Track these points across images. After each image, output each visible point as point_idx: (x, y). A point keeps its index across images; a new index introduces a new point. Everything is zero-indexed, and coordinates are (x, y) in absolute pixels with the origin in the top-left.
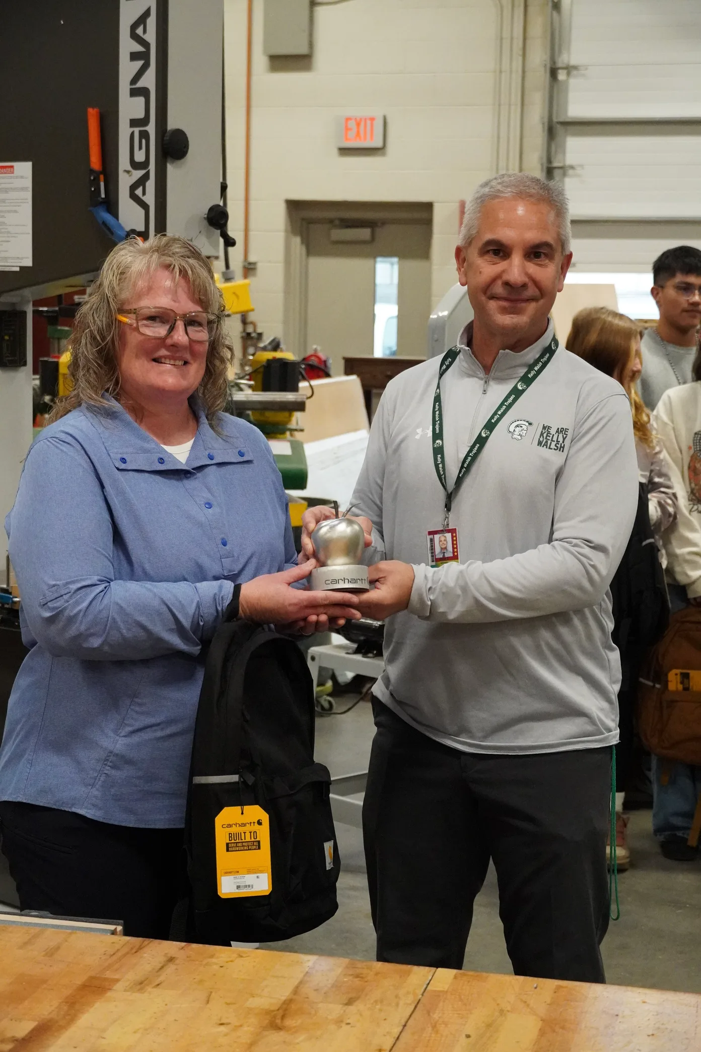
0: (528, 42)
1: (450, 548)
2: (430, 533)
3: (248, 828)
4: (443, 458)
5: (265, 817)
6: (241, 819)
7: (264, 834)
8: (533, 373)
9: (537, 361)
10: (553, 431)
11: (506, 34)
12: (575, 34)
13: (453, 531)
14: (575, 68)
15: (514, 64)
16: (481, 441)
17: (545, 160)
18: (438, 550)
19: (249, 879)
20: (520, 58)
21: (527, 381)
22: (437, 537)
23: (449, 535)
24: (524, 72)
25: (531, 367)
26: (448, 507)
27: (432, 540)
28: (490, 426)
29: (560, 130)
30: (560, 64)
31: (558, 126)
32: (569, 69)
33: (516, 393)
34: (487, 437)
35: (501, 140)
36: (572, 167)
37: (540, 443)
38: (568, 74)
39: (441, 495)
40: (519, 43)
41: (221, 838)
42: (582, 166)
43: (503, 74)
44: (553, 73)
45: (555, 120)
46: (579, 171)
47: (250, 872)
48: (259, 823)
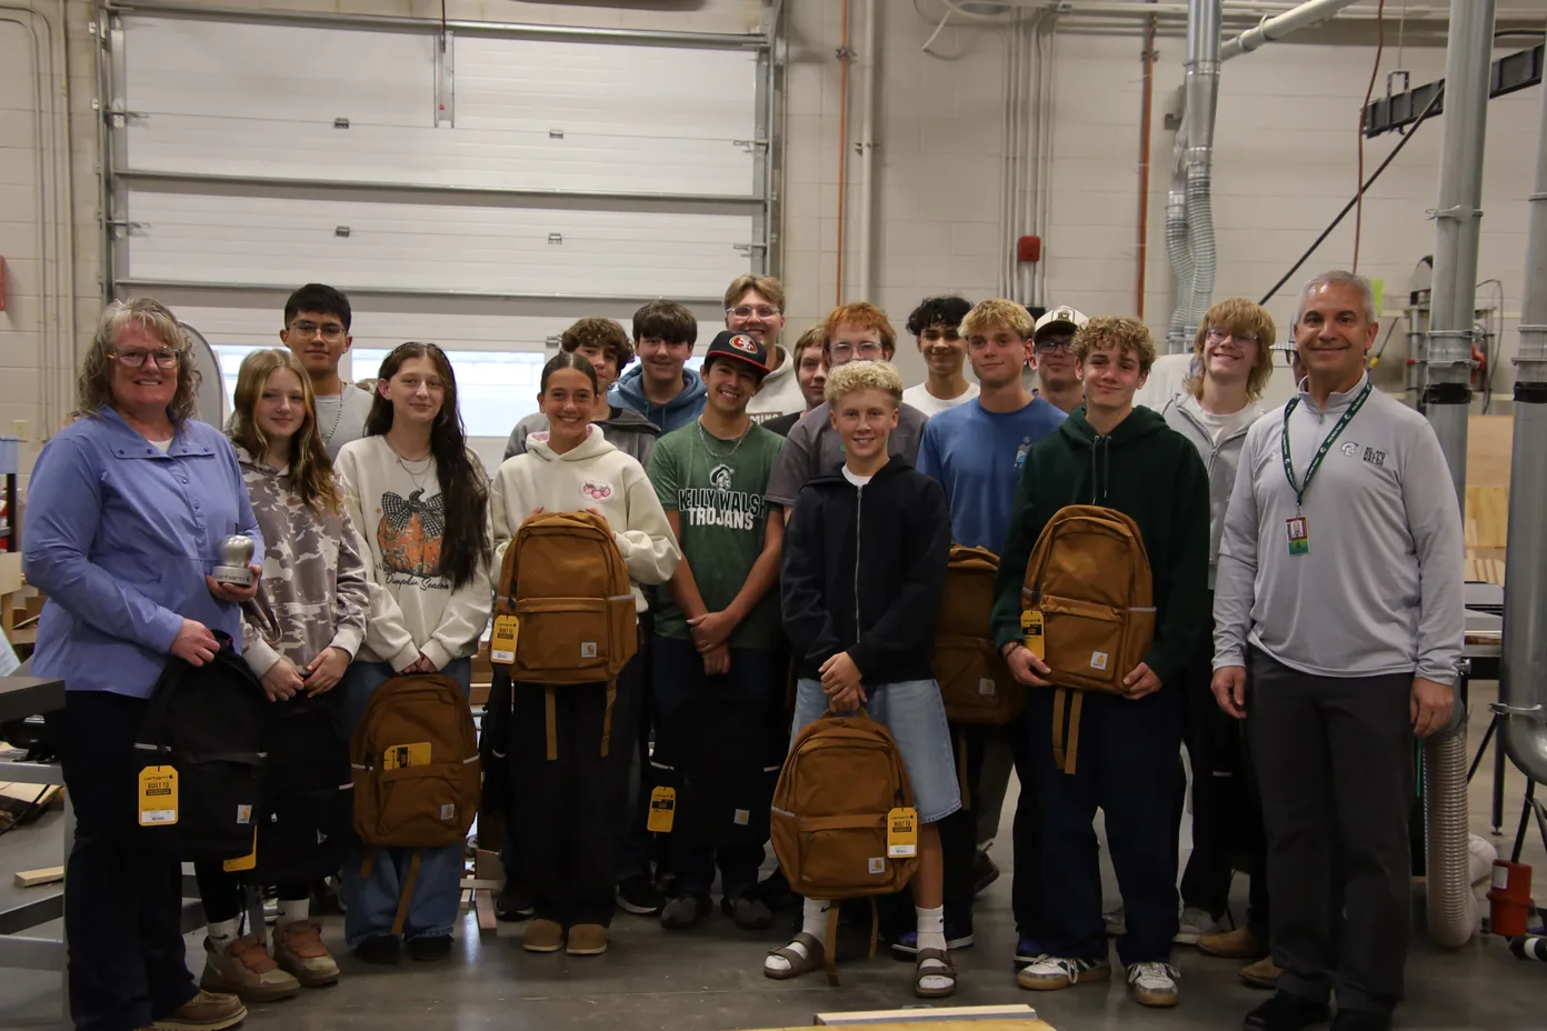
0: (73, 81)
1: (1301, 531)
2: (1288, 521)
3: (163, 780)
4: (1291, 470)
5: (175, 773)
6: (159, 775)
7: (174, 785)
8: (1355, 407)
9: (1357, 399)
10: (1374, 451)
11: (45, 68)
12: (130, 77)
13: (1303, 519)
14: (135, 115)
15: (57, 102)
16: (1320, 456)
17: (103, 217)
18: (1293, 532)
19: (162, 813)
20: (65, 99)
21: (1351, 413)
22: (1292, 523)
23: (1300, 522)
24: (70, 114)
25: (1354, 404)
26: (1300, 501)
27: (1289, 526)
28: (1326, 445)
29: (120, 183)
30: (115, 108)
31: (117, 178)
32: (127, 116)
33: (1344, 422)
34: (1325, 453)
35: (46, 190)
36: (138, 226)
37: (1365, 459)
38: (126, 122)
39: (1293, 495)
40: (61, 82)
41: (143, 786)
42: (148, 225)
43: (44, 115)
44: (108, 118)
45: (112, 170)
46: (145, 230)
47: (162, 809)
48: (171, 777)
